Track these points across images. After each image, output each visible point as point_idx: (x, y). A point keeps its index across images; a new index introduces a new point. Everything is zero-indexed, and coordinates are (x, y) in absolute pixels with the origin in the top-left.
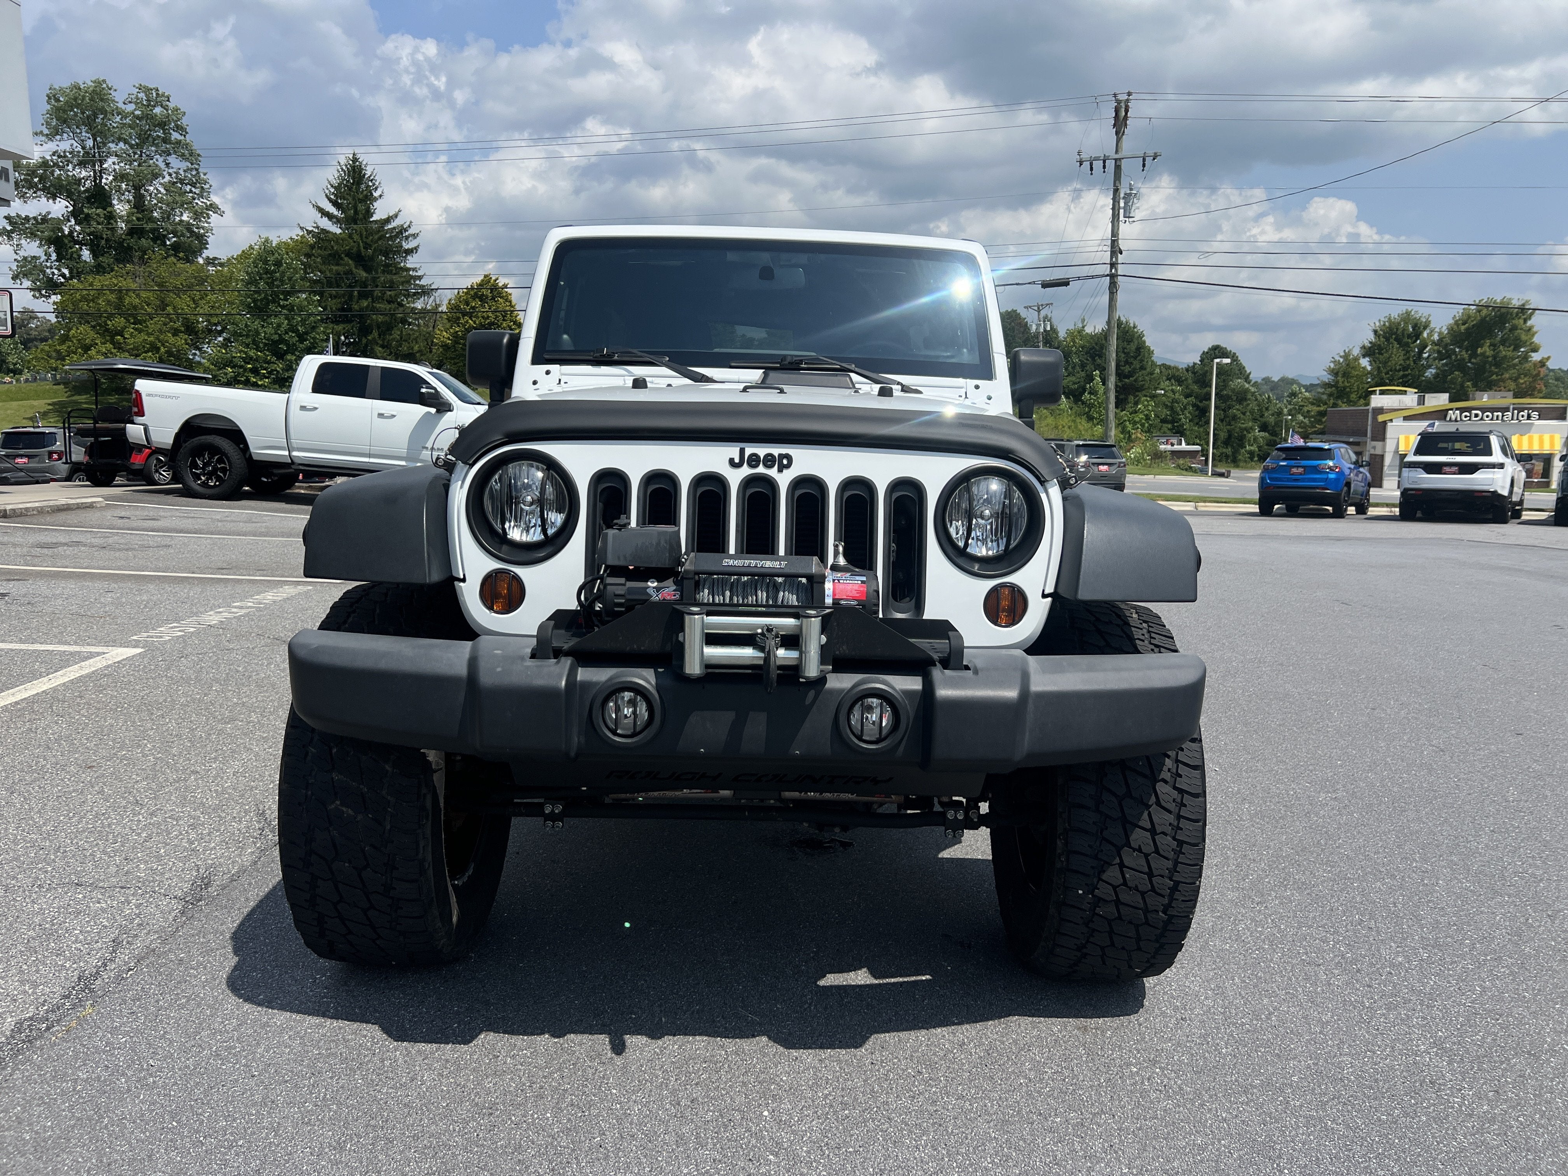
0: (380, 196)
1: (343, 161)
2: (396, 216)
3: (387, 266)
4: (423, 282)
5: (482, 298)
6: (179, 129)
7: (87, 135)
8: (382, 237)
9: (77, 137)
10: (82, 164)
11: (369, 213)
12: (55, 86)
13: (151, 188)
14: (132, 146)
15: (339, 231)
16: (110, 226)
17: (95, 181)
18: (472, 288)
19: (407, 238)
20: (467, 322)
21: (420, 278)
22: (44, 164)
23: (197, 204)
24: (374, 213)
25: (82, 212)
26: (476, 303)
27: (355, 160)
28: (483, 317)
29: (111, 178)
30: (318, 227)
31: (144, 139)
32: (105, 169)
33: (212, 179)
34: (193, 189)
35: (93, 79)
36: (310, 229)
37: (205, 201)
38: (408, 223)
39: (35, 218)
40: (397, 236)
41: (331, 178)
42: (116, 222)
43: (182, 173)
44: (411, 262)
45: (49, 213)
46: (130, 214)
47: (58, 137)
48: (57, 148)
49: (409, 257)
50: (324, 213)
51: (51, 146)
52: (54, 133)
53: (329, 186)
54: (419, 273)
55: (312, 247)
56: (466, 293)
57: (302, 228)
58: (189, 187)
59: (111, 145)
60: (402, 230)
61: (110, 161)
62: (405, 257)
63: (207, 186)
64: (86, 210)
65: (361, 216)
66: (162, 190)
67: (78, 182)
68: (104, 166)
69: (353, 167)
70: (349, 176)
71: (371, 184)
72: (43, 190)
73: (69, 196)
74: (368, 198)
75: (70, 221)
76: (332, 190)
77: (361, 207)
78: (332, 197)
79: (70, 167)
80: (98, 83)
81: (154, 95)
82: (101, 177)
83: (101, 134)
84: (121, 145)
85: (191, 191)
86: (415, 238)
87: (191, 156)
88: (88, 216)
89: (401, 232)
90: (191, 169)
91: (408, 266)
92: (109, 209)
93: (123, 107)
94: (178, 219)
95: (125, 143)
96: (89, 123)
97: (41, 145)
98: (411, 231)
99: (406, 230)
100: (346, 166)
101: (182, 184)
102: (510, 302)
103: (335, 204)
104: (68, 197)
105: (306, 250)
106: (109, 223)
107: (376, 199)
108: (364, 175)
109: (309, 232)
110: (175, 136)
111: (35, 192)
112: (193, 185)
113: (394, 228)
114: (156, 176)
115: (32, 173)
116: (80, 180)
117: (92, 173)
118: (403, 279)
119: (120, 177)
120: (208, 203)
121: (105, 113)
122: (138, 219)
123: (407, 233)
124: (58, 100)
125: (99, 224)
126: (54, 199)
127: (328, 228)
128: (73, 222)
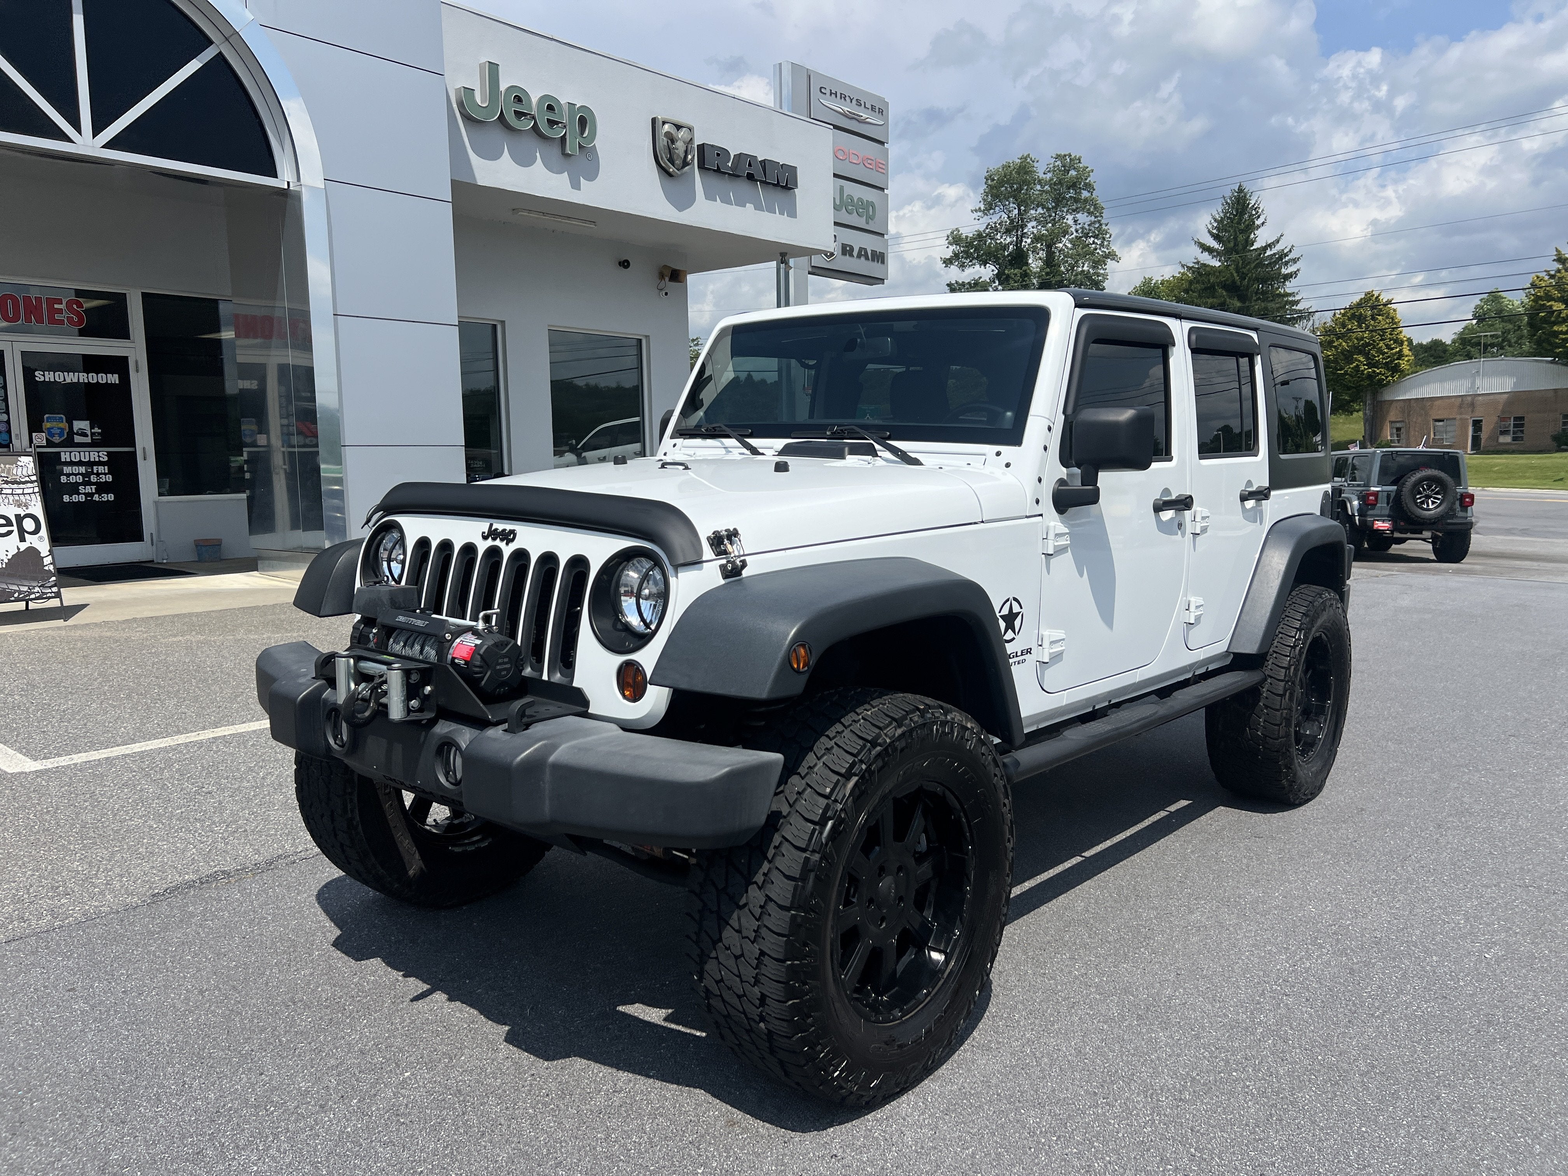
0: (1263, 223)
1: (1228, 194)
2: (1278, 241)
3: (1264, 293)
4: (1300, 307)
5: (1361, 319)
6: (1089, 187)
7: (1014, 205)
8: (1260, 265)
9: (1006, 208)
10: (1008, 231)
11: (1249, 242)
12: (991, 168)
13: (1061, 245)
14: (1048, 209)
15: (1218, 264)
16: (1024, 283)
17: (1016, 245)
18: (1351, 308)
19: (1286, 263)
20: (1340, 345)
21: (1297, 302)
22: (979, 236)
23: (1098, 253)
24: (1255, 241)
25: (1004, 274)
26: (1353, 325)
27: (1240, 190)
28: (1357, 339)
29: (1029, 241)
30: (1198, 263)
31: (1059, 201)
32: (1025, 233)
33: (1113, 230)
34: (1096, 241)
35: (1020, 156)
36: (1191, 265)
37: (1105, 250)
38: (1289, 247)
39: (969, 283)
40: (1276, 263)
41: (1215, 213)
42: (1030, 279)
43: (1087, 227)
44: (1290, 287)
45: (980, 278)
46: (1042, 269)
47: (992, 211)
48: (991, 221)
49: (1287, 283)
50: (1205, 248)
51: (986, 220)
52: (989, 208)
53: (1213, 221)
54: (1297, 298)
55: (1191, 282)
56: (1344, 315)
57: (1183, 266)
58: (1092, 239)
59: (1032, 212)
60: (1282, 255)
61: (1030, 225)
62: (1284, 282)
63: (1108, 236)
64: (1006, 272)
65: (1240, 247)
66: (1069, 246)
67: (1005, 247)
68: (1024, 231)
69: (1238, 199)
70: (1233, 208)
71: (1254, 212)
72: (977, 258)
73: (996, 261)
74: (1251, 227)
75: (995, 283)
76: (1215, 225)
77: (1241, 238)
78: (1215, 231)
79: (998, 236)
80: (1024, 158)
81: (1068, 160)
82: (1022, 241)
83: (1024, 203)
84: (1040, 210)
85: (1094, 243)
86: (1296, 263)
87: (1095, 209)
88: (1008, 277)
89: (1281, 258)
90: (1094, 222)
91: (1288, 291)
92: (1024, 268)
93: (1044, 176)
94: (1080, 269)
95: (1043, 208)
96: (1015, 195)
97: (979, 220)
98: (1291, 256)
99: (1286, 255)
100: (1231, 198)
101: (1086, 238)
102: (1392, 318)
103: (1216, 237)
104: (994, 262)
105: (1185, 285)
106: (1024, 281)
107: (1258, 227)
108: (1249, 204)
109: (1189, 268)
110: (1085, 194)
111: (971, 261)
112: (1096, 237)
113: (1274, 254)
114: (1065, 233)
115: (969, 244)
116: (1005, 245)
117: (1015, 239)
118: (1278, 305)
119: (1037, 239)
120: (1107, 251)
121: (1028, 183)
122: (1047, 274)
123: (1287, 258)
124: (993, 180)
125: (1016, 282)
126: (985, 266)
127: (1207, 262)
128: (997, 282)
